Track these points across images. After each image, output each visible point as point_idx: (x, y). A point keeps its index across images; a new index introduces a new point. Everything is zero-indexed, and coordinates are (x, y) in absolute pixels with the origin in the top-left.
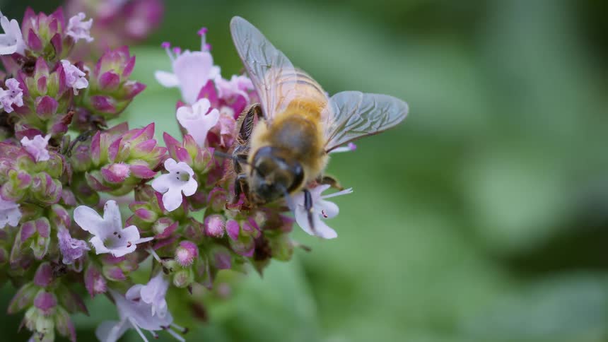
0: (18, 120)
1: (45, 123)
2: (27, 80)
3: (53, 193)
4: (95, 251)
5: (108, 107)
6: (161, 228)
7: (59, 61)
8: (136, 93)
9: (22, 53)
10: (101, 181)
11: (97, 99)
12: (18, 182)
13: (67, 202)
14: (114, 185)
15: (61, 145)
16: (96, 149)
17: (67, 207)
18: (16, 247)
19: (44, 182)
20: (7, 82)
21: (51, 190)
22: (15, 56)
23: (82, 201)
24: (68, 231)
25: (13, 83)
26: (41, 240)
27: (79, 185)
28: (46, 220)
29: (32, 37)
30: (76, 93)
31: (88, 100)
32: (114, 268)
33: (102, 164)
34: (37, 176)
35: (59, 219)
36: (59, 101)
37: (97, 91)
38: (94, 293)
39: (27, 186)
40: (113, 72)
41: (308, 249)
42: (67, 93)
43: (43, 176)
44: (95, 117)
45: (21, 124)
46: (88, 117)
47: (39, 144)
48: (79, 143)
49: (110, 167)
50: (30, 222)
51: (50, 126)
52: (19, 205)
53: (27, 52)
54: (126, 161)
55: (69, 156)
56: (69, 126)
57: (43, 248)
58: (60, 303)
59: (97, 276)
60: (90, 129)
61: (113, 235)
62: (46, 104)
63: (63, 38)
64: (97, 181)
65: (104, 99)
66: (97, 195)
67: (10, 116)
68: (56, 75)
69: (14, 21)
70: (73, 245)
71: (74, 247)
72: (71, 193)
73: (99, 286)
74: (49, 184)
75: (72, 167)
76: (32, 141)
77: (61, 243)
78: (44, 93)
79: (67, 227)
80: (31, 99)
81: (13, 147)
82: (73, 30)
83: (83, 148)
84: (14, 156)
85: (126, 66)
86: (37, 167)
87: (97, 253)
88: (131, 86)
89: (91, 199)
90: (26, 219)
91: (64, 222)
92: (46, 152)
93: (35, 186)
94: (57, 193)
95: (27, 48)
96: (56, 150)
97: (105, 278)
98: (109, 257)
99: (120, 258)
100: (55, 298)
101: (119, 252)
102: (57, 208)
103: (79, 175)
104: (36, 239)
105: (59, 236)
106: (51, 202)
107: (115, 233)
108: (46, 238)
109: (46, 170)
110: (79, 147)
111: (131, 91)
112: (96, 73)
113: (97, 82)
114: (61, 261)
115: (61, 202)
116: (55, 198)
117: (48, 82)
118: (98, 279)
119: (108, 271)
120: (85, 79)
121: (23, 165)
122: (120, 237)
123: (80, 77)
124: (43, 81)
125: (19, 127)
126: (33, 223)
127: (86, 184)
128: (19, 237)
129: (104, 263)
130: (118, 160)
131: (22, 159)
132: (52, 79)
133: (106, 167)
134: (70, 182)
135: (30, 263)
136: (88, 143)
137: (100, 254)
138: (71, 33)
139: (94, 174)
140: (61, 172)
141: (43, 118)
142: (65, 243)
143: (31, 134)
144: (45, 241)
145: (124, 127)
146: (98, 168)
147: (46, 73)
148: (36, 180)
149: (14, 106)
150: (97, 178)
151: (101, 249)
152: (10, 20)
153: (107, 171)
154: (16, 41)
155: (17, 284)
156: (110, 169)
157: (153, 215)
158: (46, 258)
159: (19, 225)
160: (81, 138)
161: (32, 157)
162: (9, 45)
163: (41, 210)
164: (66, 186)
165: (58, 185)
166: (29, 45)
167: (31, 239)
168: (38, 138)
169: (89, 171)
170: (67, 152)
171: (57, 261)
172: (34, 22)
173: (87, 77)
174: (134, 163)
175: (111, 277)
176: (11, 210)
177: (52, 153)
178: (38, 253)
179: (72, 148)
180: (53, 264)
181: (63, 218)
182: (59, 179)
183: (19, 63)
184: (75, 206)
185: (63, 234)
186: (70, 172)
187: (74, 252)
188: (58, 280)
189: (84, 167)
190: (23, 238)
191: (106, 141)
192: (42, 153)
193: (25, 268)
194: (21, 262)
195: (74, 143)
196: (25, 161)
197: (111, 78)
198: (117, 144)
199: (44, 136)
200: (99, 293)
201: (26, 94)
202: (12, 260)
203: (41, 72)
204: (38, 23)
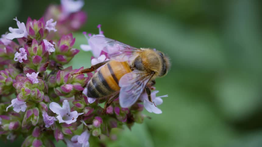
0: (25, 65)
1: (36, 67)
2: (29, 48)
3: (40, 97)
4: (59, 122)
5: (63, 60)
6: (86, 111)
7: (42, 40)
8: (75, 54)
9: (26, 37)
10: (60, 92)
11: (59, 56)
12: (25, 93)
13: (46, 101)
14: (66, 93)
15: (44, 76)
16: (59, 78)
17: (46, 103)
18: (24, 120)
19: (36, 92)
20: (20, 49)
21: (39, 96)
22: (24, 38)
23: (52, 100)
24: (47, 113)
25: (23, 50)
26: (35, 117)
27: (51, 93)
28: (37, 109)
29: (31, 30)
30: (50, 54)
31: (55, 57)
32: (67, 129)
33: (61, 84)
34: (33, 90)
35: (43, 108)
36: (42, 58)
37: (58, 53)
38: (58, 140)
39: (29, 94)
40: (66, 45)
41: (150, 118)
42: (46, 54)
43: (36, 90)
44: (58, 64)
45: (26, 67)
46: (55, 64)
47: (34, 76)
48: (51, 75)
49: (64, 86)
50: (30, 110)
51: (38, 68)
52: (26, 102)
53: (28, 36)
54: (72, 83)
55: (47, 81)
56: (47, 68)
57: (36, 121)
58: (44, 144)
59: (59, 132)
60: (56, 69)
61: (66, 115)
62: (37, 59)
63: (44, 30)
64: (59, 92)
65: (62, 56)
66: (59, 97)
67: (21, 64)
68: (41, 46)
69: (23, 23)
70: (50, 119)
71: (50, 120)
72: (48, 97)
73: (60, 136)
74: (38, 94)
75: (48, 86)
76: (31, 75)
77: (44, 118)
78: (36, 54)
79: (46, 111)
80: (30, 57)
81: (23, 77)
82: (48, 26)
83: (53, 78)
84: (23, 81)
85: (71, 42)
86: (33, 86)
87: (60, 123)
88: (73, 51)
89: (56, 99)
90: (29, 108)
91: (45, 110)
92: (37, 79)
93: (33, 94)
94: (42, 97)
95: (28, 35)
96: (41, 78)
97: (63, 134)
98: (65, 124)
99: (69, 124)
100: (41, 142)
101: (69, 122)
102: (42, 103)
103: (51, 89)
104: (33, 117)
105: (43, 115)
106: (39, 101)
107: (67, 114)
108: (37, 116)
109: (37, 87)
110: (51, 77)
111: (73, 53)
112: (58, 45)
113: (59, 49)
114: (44, 126)
115: (44, 101)
116: (41, 99)
117: (38, 49)
118: (60, 134)
119: (64, 130)
120: (54, 48)
121: (27, 85)
122: (69, 115)
123: (51, 47)
124: (35, 49)
125: (25, 69)
126: (31, 110)
127: (54, 93)
128: (25, 116)
129: (62, 127)
130: (68, 83)
131: (27, 83)
132: (39, 48)
133: (63, 86)
134: (47, 92)
135: (30, 127)
136: (55, 75)
137: (61, 123)
138: (47, 28)
139: (58, 88)
140: (43, 88)
141: (36, 65)
142: (46, 118)
143: (30, 72)
144: (37, 118)
145: (70, 68)
146: (59, 86)
147: (37, 45)
148: (33, 92)
149: (23, 60)
150: (59, 90)
151: (61, 121)
152: (21, 23)
153: (63, 87)
154: (23, 32)
155: (25, 136)
156: (64, 87)
157: (83, 105)
158: (37, 125)
159: (26, 111)
160: (52, 73)
161: (31, 82)
162: (21, 33)
163: (35, 104)
164: (46, 94)
165: (42, 94)
166: (29, 34)
167: (31, 117)
168: (33, 73)
169: (56, 87)
170: (46, 79)
171: (42, 126)
172: (31, 23)
173: (54, 47)
174: (75, 84)
175: (66, 133)
176: (23, 104)
177: (40, 80)
178: (34, 123)
179: (48, 78)
180: (40, 128)
181: (44, 107)
182: (43, 91)
183: (25, 41)
184: (50, 103)
185: (45, 115)
186: (47, 88)
187: (50, 122)
188: (43, 135)
189: (53, 86)
190: (27, 116)
191: (63, 74)
192: (35, 80)
193: (28, 129)
194: (27, 127)
195: (49, 75)
196: (28, 84)
197: (65, 47)
198: (67, 76)
199: (36, 73)
200: (60, 139)
201: (28, 54)
202: (23, 126)
203: (35, 45)
204: (33, 24)
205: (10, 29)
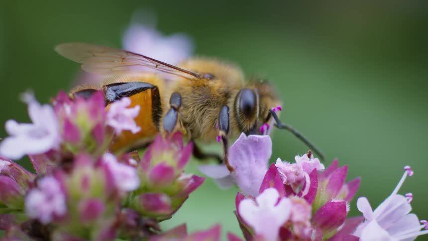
1: (88, 231)
5: (162, 206)
7: (100, 156)
8: (192, 188)
9: (57, 148)
11: (148, 197)
25: (51, 183)
29: (69, 128)
31: (138, 201)
37: (147, 189)
40: (166, 165)
42: (112, 191)
44: (146, 220)
45: (60, 233)
46: (138, 220)
51: (95, 234)
53: (62, 147)
56: (117, 232)
60: (142, 234)
65: (156, 197)
68: (100, 172)
78: (87, 195)
82: (116, 117)
85: (180, 156)
88: (187, 180)
95: (61, 141)
111: (187, 186)
112: (145, 167)
113: (148, 177)
117: (91, 182)
132: (97, 177)
138: (113, 123)
141: (86, 224)
147: (89, 171)
154: (48, 132)
172: (68, 109)
183: (54, 160)
197: (164, 171)
203: (84, 170)
204: (74, 111)
205: (11, 126)
